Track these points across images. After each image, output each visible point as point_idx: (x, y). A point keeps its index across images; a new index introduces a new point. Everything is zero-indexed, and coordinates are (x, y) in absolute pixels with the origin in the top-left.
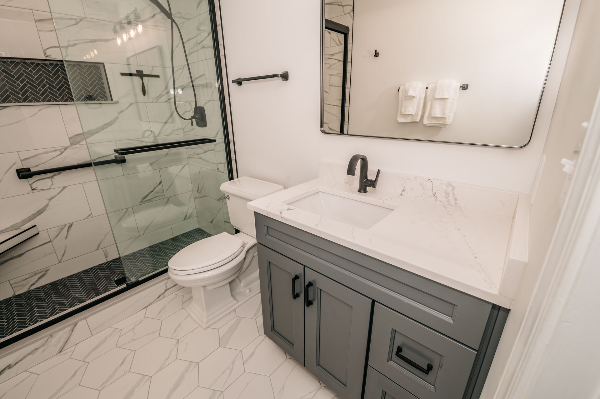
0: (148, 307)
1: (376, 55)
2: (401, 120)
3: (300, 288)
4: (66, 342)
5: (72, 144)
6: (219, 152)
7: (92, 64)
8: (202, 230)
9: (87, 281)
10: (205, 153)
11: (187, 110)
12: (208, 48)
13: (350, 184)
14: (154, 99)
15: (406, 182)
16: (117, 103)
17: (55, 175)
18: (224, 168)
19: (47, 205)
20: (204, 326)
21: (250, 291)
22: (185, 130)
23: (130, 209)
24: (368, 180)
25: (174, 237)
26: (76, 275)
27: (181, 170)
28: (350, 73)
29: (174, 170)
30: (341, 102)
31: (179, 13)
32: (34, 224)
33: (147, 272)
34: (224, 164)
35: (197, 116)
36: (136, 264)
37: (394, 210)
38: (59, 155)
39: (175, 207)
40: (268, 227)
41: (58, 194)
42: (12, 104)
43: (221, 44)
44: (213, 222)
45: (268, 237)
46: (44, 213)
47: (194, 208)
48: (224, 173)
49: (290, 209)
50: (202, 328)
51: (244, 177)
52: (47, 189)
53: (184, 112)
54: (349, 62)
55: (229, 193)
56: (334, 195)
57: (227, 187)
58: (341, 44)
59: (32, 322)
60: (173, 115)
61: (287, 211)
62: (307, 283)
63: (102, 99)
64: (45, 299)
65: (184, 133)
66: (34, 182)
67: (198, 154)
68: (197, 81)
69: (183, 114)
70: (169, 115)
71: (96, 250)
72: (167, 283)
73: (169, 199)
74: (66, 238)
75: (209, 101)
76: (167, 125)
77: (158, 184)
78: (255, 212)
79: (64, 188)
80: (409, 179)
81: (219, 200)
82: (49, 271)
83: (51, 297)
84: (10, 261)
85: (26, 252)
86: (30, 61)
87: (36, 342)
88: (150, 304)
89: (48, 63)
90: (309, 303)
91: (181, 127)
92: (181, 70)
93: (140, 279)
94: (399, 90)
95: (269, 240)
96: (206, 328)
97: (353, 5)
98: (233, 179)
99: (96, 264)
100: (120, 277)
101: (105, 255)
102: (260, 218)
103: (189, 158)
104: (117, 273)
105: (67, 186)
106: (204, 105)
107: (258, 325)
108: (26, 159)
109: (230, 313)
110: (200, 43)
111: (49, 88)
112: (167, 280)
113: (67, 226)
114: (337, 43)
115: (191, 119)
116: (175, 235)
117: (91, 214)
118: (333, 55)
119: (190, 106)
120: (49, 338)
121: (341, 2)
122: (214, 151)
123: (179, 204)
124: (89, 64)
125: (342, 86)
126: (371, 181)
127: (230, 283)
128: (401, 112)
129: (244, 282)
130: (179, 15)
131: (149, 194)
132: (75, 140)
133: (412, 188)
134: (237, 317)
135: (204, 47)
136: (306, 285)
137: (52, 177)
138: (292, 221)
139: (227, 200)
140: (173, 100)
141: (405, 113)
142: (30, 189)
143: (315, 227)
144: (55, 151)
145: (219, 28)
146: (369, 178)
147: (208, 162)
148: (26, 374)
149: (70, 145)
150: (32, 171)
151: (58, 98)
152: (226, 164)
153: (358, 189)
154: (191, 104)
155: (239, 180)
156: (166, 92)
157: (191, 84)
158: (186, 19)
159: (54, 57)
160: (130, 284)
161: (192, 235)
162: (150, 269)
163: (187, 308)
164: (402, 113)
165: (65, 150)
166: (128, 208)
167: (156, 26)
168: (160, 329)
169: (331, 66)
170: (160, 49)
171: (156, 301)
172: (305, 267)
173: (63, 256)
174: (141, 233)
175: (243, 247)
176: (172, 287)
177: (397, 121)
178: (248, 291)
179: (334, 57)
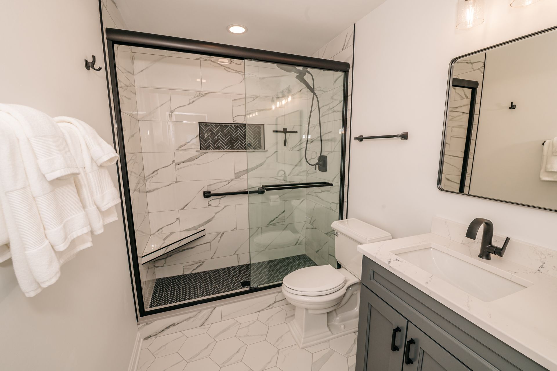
0: (261, 312)
1: (513, 107)
2: (545, 177)
3: (401, 342)
4: (206, 320)
5: (236, 178)
6: (334, 193)
7: (257, 125)
8: (308, 257)
9: (224, 277)
10: (322, 192)
11: (313, 158)
12: (338, 112)
13: (469, 246)
14: (291, 149)
15: (546, 257)
16: (267, 151)
17: (222, 197)
18: (336, 207)
19: (214, 217)
20: (301, 346)
21: (345, 327)
22: (309, 172)
23: (260, 229)
24: (492, 246)
25: (286, 258)
26: (218, 270)
27: (300, 203)
28: (477, 125)
29: (295, 203)
30: (463, 154)
31: (319, 87)
32: (204, 229)
33: (263, 282)
34: (337, 204)
35: (320, 163)
36: (256, 273)
37: (526, 287)
38: (227, 184)
39: (292, 233)
40: (374, 272)
41: (221, 210)
42: (210, 151)
43: (349, 110)
44: (319, 251)
45: (373, 281)
46: (211, 222)
47: (305, 236)
48: (335, 211)
49: (398, 260)
50: (299, 347)
51: (353, 218)
52: (216, 206)
53: (310, 158)
54: (477, 114)
55: (339, 231)
56: (447, 254)
57: (337, 225)
58: (468, 97)
59: (189, 297)
60: (302, 161)
61: (395, 261)
62: (408, 339)
63: (258, 148)
64: (199, 282)
65: (308, 175)
66: (210, 201)
67: (315, 193)
68: (325, 136)
69: (309, 160)
70: (298, 160)
71: (233, 255)
72: (277, 297)
73: (287, 225)
74: (218, 242)
75: (332, 152)
76: (297, 167)
77: (282, 212)
78: (363, 255)
79: (225, 207)
80: (550, 254)
81: (327, 234)
82: (204, 263)
83: (202, 282)
84: (187, 250)
85: (196, 246)
86: (224, 125)
87: (191, 313)
88: (262, 310)
89: (233, 125)
90: (409, 361)
91: (306, 170)
92: (314, 128)
93: (259, 287)
94: (543, 144)
95: (374, 285)
96: (302, 348)
97: (484, 62)
98: (343, 219)
99: (231, 266)
100: (244, 280)
101: (238, 261)
102: (367, 262)
103: (308, 194)
104: (243, 277)
105: (227, 206)
106: (327, 155)
107: (349, 365)
108: (210, 185)
109: (324, 342)
110: (331, 109)
111: (231, 140)
112: (276, 294)
113: (221, 233)
114: (462, 97)
115: (315, 165)
116: (287, 256)
117: (236, 228)
118: (456, 108)
119: (316, 154)
120: (198, 313)
121: (470, 60)
122: (329, 192)
123: (294, 231)
124: (255, 125)
125: (466, 137)
126: (497, 248)
127: (328, 313)
128: (546, 168)
129: (340, 317)
130: (319, 89)
131: (274, 219)
132: (238, 175)
133: (554, 267)
134: (329, 349)
135: (334, 112)
136: (408, 340)
137: (220, 198)
138: (400, 273)
139: (336, 236)
140: (304, 149)
141: (552, 171)
142: (208, 205)
143: (424, 285)
144: (226, 181)
145: (349, 98)
146: (494, 244)
147: (322, 200)
148: (180, 334)
149: (234, 178)
150: (211, 193)
151: (234, 147)
152: (338, 205)
153: (479, 253)
154: (317, 153)
155: (348, 221)
156: (300, 144)
157: (320, 138)
158: (324, 91)
159: (237, 122)
160: (252, 288)
161: (299, 260)
162: (265, 280)
163: (289, 324)
164: (547, 170)
165: (231, 181)
166: (259, 228)
167: (301, 97)
168: (266, 334)
169: (454, 118)
170: (301, 113)
171: (267, 308)
172: (409, 322)
173: (214, 254)
174: (263, 249)
175: (345, 282)
176: (280, 301)
177: (540, 178)
178: (342, 326)
179: (457, 110)
